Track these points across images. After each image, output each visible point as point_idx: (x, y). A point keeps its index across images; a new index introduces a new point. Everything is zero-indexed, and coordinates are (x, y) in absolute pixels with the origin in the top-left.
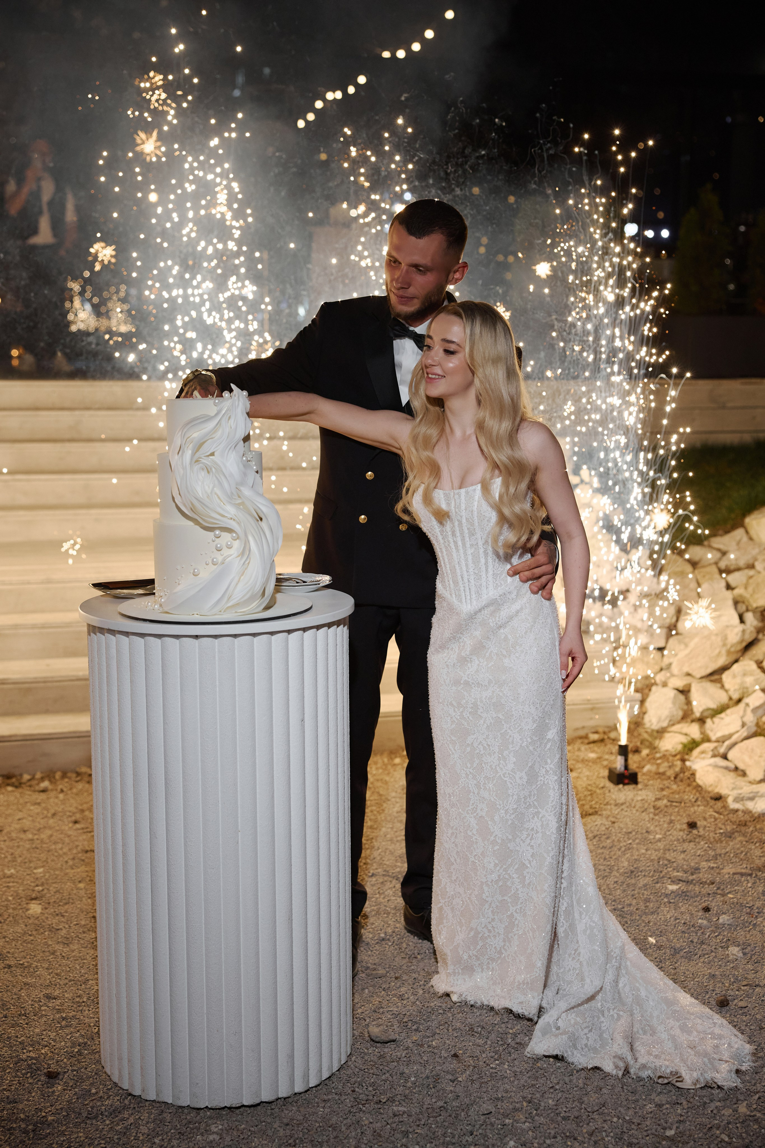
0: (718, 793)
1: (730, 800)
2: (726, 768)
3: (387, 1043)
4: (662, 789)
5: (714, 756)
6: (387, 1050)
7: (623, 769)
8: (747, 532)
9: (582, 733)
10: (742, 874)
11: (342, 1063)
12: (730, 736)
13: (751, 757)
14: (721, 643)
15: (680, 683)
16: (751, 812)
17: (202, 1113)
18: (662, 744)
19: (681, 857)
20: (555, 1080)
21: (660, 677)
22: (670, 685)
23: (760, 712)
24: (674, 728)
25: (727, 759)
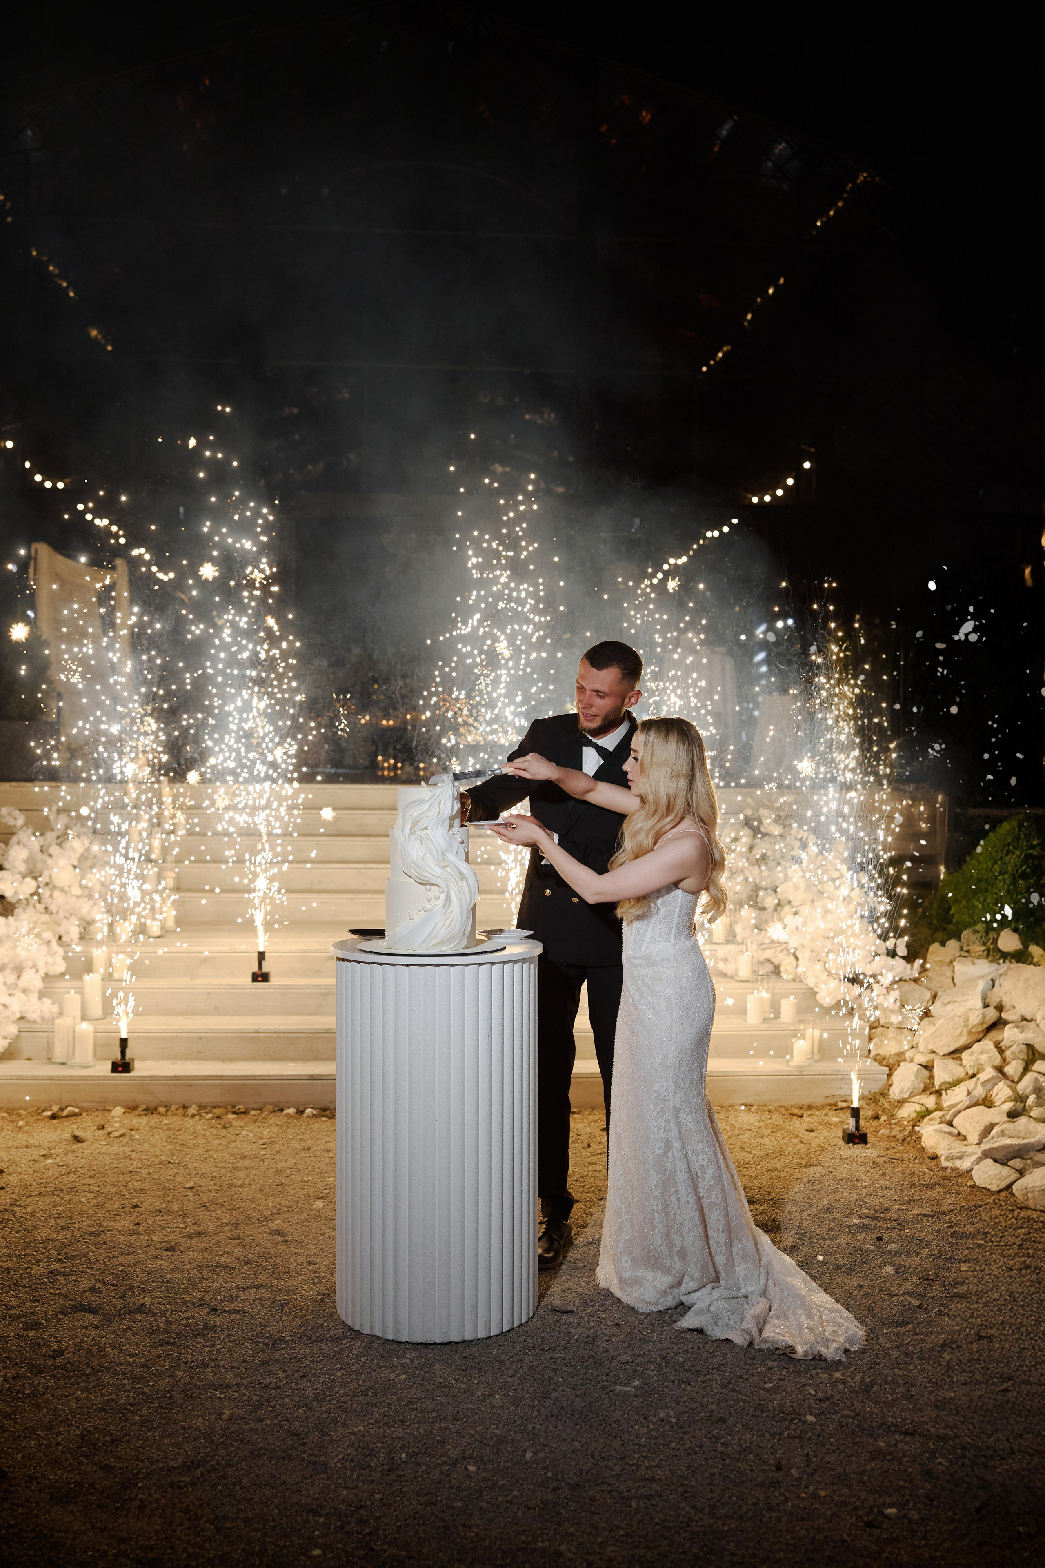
0: (934, 1153)
1: (943, 1158)
2: (950, 1134)
3: (566, 1312)
4: (888, 1149)
5: (941, 1122)
6: (564, 1317)
7: (854, 1130)
9: (832, 1101)
10: (925, 1215)
11: (523, 1321)
12: (957, 1104)
13: (971, 1124)
14: (962, 1024)
15: (922, 1059)
16: (958, 1169)
17: (402, 1346)
18: (900, 1112)
19: (877, 1201)
20: (690, 1345)
21: (908, 1055)
22: (916, 1061)
23: (989, 1086)
24: (914, 1099)
25: (952, 1126)
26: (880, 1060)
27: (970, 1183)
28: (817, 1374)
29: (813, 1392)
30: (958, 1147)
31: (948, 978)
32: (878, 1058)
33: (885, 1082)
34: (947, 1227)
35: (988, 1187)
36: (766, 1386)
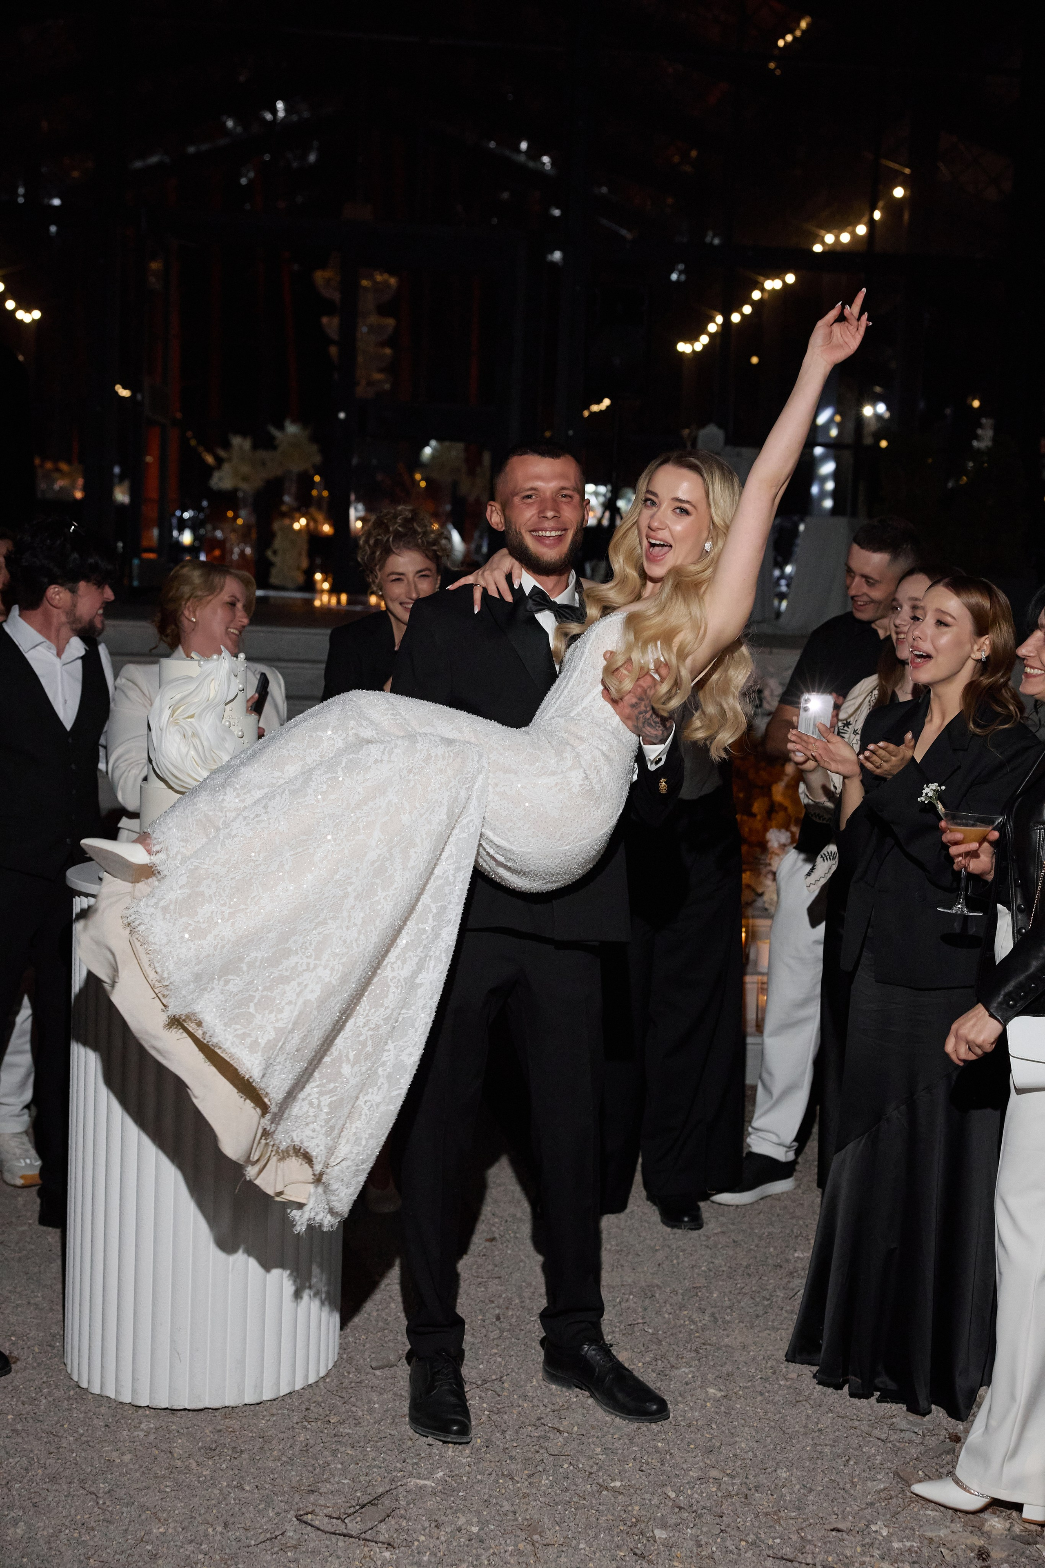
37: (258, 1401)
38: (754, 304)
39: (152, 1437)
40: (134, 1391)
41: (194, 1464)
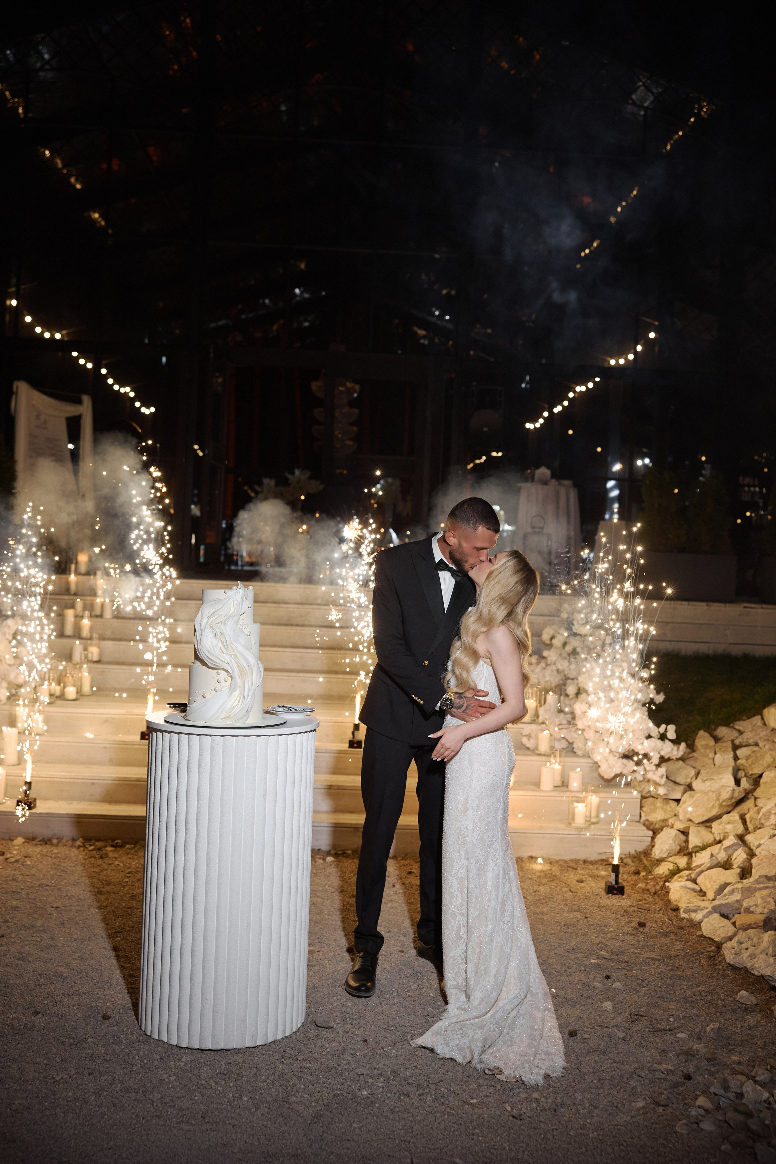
0: (677, 905)
1: (682, 910)
2: (694, 890)
3: (326, 1028)
4: (640, 900)
5: (687, 880)
6: (324, 1033)
7: (614, 883)
8: (763, 719)
9: (604, 857)
10: (653, 959)
12: (701, 865)
13: (710, 882)
14: (715, 798)
15: (680, 826)
16: (692, 920)
17: (182, 1051)
18: (657, 869)
19: (617, 944)
20: (420, 1062)
21: (671, 821)
22: (675, 827)
23: (730, 851)
24: (670, 859)
25: (696, 883)
26: (648, 825)
27: (699, 933)
28: (519, 1093)
29: (509, 1109)
30: (697, 902)
31: (709, 759)
32: (647, 823)
33: (649, 843)
34: (669, 970)
35: (712, 937)
36: (472, 1101)
37: (254, 1046)
38: (569, 400)
39: (188, 1066)
40: (178, 1037)
41: (213, 1084)
